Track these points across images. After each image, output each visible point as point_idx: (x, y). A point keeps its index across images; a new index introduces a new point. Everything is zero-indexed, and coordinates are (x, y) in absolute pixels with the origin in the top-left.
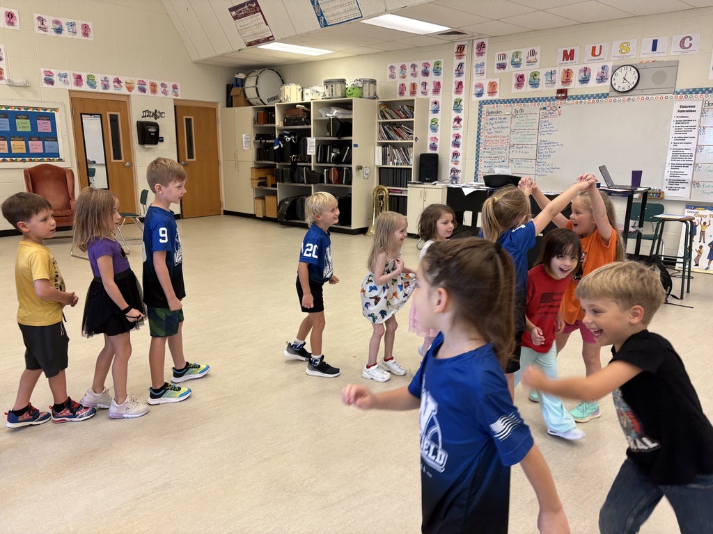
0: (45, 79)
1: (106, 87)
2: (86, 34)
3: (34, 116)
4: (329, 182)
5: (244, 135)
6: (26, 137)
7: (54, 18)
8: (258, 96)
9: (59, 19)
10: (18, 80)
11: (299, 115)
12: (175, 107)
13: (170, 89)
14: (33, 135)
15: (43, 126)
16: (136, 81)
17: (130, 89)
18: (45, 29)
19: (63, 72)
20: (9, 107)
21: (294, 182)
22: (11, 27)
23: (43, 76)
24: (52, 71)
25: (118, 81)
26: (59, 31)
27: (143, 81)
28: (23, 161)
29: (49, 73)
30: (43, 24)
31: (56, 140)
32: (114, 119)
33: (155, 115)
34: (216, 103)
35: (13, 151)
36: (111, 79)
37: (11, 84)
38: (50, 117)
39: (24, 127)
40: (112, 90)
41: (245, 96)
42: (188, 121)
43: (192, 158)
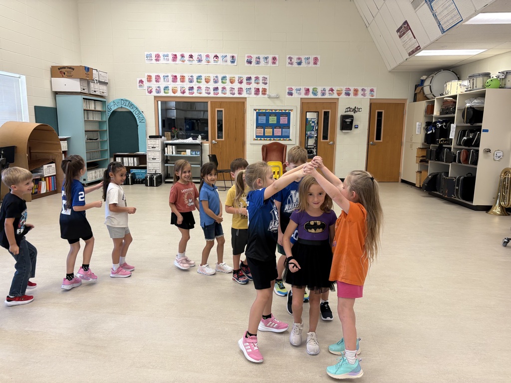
0: (288, 93)
1: (323, 94)
2: (315, 63)
3: (279, 114)
4: (459, 162)
5: (417, 123)
6: (274, 126)
7: (297, 57)
8: (431, 92)
9: (300, 57)
10: (273, 95)
11: (449, 106)
12: (371, 104)
13: (368, 92)
14: (278, 125)
15: (283, 120)
16: (344, 89)
17: (339, 94)
18: (292, 64)
19: (298, 88)
20: (267, 110)
21: (439, 160)
22: (274, 65)
23: (287, 91)
24: (293, 87)
25: (332, 90)
26: (299, 64)
27: (349, 88)
28: (270, 140)
29: (291, 89)
30: (291, 61)
31: (289, 128)
32: (326, 114)
33: (355, 110)
34: (405, 100)
35: (266, 135)
36: (327, 89)
37: (270, 97)
38: (287, 115)
39: (273, 121)
40: (327, 96)
41: (424, 93)
42: (380, 114)
43: (380, 139)
